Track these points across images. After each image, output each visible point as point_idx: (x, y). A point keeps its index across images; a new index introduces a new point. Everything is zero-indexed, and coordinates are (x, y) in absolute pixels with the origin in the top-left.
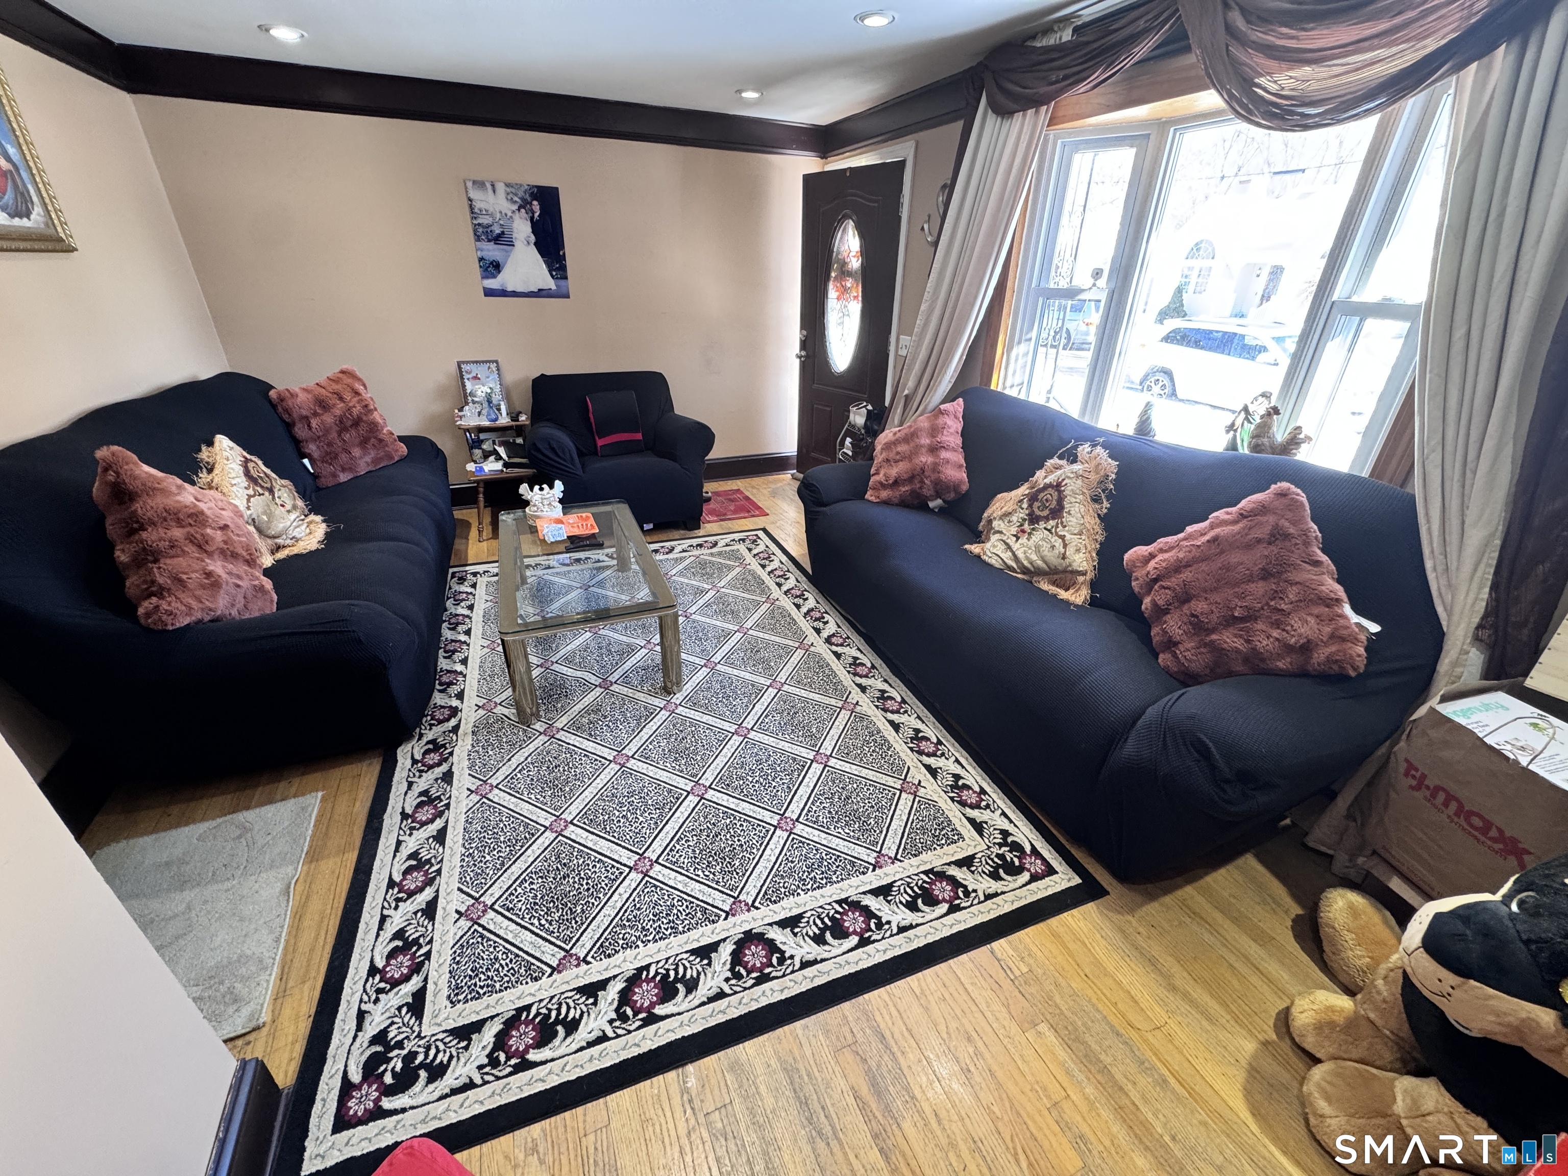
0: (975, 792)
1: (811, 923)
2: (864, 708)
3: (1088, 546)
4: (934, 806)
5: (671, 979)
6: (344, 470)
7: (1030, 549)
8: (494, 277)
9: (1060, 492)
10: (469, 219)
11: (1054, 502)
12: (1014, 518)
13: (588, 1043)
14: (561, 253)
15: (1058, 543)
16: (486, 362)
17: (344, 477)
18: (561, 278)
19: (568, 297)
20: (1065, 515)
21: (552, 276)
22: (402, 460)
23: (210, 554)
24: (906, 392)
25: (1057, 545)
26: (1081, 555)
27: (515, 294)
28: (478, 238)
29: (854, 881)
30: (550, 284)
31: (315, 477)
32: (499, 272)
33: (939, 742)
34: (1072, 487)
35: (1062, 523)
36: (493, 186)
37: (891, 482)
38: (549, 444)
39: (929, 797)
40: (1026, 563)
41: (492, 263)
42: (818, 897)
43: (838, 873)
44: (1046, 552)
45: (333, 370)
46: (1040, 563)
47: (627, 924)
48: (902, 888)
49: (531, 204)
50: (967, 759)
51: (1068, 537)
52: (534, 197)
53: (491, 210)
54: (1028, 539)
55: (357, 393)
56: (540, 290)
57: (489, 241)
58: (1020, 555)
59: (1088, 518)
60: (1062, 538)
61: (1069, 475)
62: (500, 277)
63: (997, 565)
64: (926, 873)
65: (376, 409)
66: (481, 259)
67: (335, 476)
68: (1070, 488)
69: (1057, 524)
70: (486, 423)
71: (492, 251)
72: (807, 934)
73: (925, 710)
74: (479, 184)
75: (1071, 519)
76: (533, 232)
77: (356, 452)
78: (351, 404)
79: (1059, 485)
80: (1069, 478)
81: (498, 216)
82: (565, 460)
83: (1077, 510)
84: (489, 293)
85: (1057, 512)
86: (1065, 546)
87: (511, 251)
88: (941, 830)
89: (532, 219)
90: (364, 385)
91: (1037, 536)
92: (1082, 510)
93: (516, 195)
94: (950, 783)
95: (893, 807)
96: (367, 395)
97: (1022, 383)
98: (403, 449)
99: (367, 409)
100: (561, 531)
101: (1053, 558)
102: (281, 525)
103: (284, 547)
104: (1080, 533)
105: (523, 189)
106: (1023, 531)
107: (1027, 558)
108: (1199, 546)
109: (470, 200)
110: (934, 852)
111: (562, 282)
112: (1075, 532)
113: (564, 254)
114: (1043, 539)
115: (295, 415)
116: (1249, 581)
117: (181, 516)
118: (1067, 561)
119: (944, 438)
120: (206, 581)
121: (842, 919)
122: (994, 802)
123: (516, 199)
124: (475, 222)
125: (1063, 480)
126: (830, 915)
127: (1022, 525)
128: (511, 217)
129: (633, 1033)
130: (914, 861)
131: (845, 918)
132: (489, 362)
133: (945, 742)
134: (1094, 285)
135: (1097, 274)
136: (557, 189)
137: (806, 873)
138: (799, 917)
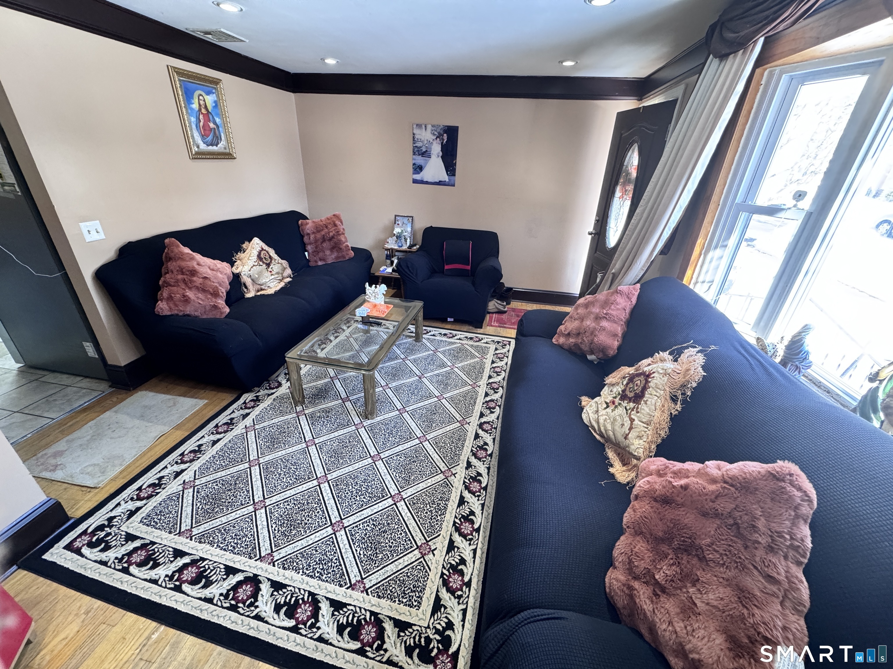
0: (462, 580)
1: (285, 595)
2: (455, 480)
3: (650, 437)
4: (426, 572)
5: (205, 574)
6: (320, 260)
7: (610, 419)
8: (419, 173)
9: (647, 382)
10: (412, 143)
11: (640, 389)
12: (615, 390)
13: (150, 579)
14: (454, 162)
15: (627, 424)
16: (408, 216)
17: (320, 263)
18: (452, 175)
19: (454, 186)
20: (642, 402)
21: (448, 174)
22: (350, 259)
23: (190, 288)
24: (613, 271)
25: (626, 425)
26: (641, 441)
27: (427, 183)
28: (414, 154)
29: (331, 587)
30: (445, 177)
31: (308, 261)
32: (422, 171)
33: (478, 530)
34: (657, 380)
35: (638, 408)
36: (426, 127)
37: (566, 333)
38: (407, 264)
39: (429, 564)
40: (602, 429)
41: (419, 166)
42: (305, 582)
43: (329, 575)
44: (617, 428)
45: (329, 215)
46: (611, 433)
47: (223, 531)
48: (349, 612)
49: (443, 136)
50: (483, 553)
51: (636, 422)
52: (445, 131)
53: (423, 139)
54: (613, 411)
55: (335, 225)
56: (440, 181)
57: (419, 155)
58: (601, 421)
59: (657, 414)
60: (632, 420)
61: (659, 369)
62: (422, 173)
63: (585, 421)
64: (372, 613)
65: (343, 234)
66: (414, 164)
67: (316, 262)
68: (655, 381)
69: (634, 407)
70: (396, 247)
71: (420, 160)
72: (277, 599)
73: (492, 503)
74: (419, 126)
75: (645, 408)
76: (442, 151)
77: (328, 253)
78: (331, 230)
79: (648, 376)
80: (659, 373)
81: (426, 142)
82: (412, 274)
83: (653, 401)
84: (415, 181)
85: (638, 398)
86: (630, 429)
87: (429, 161)
88: (412, 592)
89: (442, 143)
90: (341, 222)
91: (620, 411)
92: (658, 404)
93: (436, 131)
94: (453, 563)
95: (402, 555)
96: (341, 227)
97: (713, 281)
98: (352, 254)
99: (338, 233)
100: (364, 312)
101: (620, 433)
102: (264, 280)
103: (264, 290)
104: (648, 423)
105: (440, 128)
106: (613, 403)
107: (605, 426)
108: (674, 487)
109: (414, 134)
110: (392, 604)
111: (452, 178)
112: (644, 420)
113: (456, 162)
114: (620, 415)
115: (305, 232)
116: (686, 551)
117: (184, 270)
118: (627, 441)
119: (610, 312)
120: (182, 299)
121: (301, 605)
122: (468, 597)
123: (436, 133)
124: (414, 145)
125: (654, 372)
126: (299, 598)
127: (615, 398)
128: (432, 143)
129: (166, 589)
130: (375, 600)
131: (303, 606)
132: (409, 217)
133: (481, 532)
134: (795, 206)
135: (800, 195)
136: (458, 127)
137: (315, 563)
138: (285, 586)
